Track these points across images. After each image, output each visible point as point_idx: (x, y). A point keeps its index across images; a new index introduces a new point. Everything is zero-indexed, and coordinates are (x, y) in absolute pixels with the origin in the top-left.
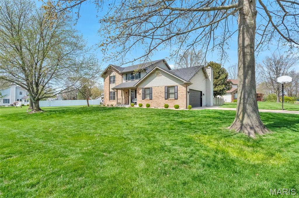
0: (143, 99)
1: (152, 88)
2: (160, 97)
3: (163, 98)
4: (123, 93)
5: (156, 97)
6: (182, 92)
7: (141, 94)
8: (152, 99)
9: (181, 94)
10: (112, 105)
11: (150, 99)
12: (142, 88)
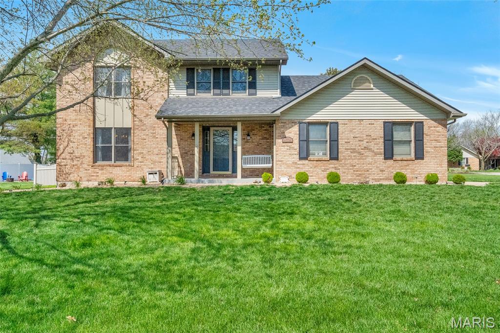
0: (301, 159)
1: (337, 123)
2: (367, 153)
3: (376, 154)
4: (174, 136)
5: (354, 151)
6: (436, 140)
7: (296, 141)
8: (337, 159)
9: (434, 144)
10: (111, 182)
11: (331, 159)
12: (300, 123)
